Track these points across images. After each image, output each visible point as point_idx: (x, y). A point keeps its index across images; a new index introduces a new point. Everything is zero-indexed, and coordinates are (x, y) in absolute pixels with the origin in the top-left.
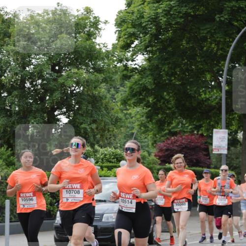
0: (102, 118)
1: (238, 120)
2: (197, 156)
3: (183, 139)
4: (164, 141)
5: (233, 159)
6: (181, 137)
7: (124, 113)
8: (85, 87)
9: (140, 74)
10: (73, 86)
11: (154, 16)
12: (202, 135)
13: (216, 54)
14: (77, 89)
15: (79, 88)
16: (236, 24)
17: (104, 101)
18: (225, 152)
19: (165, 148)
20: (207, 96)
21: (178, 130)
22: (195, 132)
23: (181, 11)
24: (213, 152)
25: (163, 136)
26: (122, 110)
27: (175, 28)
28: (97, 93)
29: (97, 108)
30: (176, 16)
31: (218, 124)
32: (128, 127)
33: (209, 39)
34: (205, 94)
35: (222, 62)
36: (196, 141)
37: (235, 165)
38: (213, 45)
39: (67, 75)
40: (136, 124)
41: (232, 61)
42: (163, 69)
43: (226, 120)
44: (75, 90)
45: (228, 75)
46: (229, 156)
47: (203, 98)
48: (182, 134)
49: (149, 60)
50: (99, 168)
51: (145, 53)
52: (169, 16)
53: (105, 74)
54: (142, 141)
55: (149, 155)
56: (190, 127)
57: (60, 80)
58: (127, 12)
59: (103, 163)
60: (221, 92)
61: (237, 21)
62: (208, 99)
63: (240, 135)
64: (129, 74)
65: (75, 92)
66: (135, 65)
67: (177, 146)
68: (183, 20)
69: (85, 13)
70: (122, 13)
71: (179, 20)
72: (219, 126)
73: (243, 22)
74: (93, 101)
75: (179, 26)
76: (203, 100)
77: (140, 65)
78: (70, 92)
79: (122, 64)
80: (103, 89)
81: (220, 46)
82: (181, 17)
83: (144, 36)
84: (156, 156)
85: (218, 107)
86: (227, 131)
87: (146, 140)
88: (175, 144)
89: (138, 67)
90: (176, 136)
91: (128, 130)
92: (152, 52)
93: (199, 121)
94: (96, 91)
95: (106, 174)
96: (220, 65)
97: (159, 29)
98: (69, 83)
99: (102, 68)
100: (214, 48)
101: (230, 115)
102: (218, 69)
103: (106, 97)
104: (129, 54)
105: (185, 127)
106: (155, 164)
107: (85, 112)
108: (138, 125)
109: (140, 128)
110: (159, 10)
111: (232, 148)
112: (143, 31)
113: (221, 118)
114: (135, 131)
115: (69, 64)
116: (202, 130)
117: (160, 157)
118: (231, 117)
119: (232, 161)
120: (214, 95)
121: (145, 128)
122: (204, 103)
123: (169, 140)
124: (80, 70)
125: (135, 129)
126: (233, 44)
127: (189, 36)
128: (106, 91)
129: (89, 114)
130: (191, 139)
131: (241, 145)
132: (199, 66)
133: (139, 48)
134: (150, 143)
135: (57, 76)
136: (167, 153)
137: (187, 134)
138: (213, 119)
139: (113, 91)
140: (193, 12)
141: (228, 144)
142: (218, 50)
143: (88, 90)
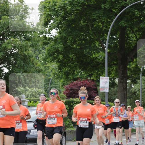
0: (30, 69)
1: (115, 71)
2: (90, 93)
3: (81, 83)
4: (69, 84)
5: (112, 95)
6: (80, 81)
7: (44, 66)
8: (19, 50)
9: (54, 42)
10: (12, 49)
11: (63, 5)
12: (93, 80)
13: (102, 29)
14: (14, 51)
15: (16, 50)
16: (114, 10)
17: (31, 59)
18: (107, 91)
19: (70, 88)
20: (96, 56)
21: (78, 77)
22: (89, 78)
23: (80, 2)
24: (100, 91)
25: (69, 81)
26: (43, 64)
27: (76, 13)
28: (27, 53)
29: (27, 63)
30: (76, 5)
31: (103, 73)
32: (46, 75)
33: (98, 20)
34: (95, 54)
35: (105, 35)
36: (90, 84)
37: (113, 99)
38: (100, 24)
39: (8, 42)
40: (52, 73)
41: (112, 34)
42: (69, 38)
43: (108, 71)
44: (13, 51)
45: (109, 43)
46: (110, 93)
47: (93, 58)
48: (80, 80)
49: (60, 33)
50: (28, 101)
51: (57, 29)
52: (72, 6)
53: (32, 41)
54: (55, 84)
55: (60, 92)
56: (86, 75)
57: (3, 45)
58: (46, 2)
59: (31, 98)
60: (105, 53)
61: (115, 9)
62: (97, 58)
63: (117, 80)
64: (47, 42)
65: (13, 52)
66: (51, 36)
67: (77, 87)
68: (81, 8)
69: (20, 3)
70: (43, 3)
71: (78, 8)
72: (104, 74)
73: (118, 9)
74: (25, 59)
75: (79, 12)
76: (93, 59)
77: (54, 36)
78: (10, 53)
79: (43, 36)
80: (31, 51)
81: (104, 25)
82: (80, 6)
83: (57, 18)
84: (64, 93)
85: (103, 63)
86: (108, 77)
87: (58, 83)
88: (76, 86)
89: (53, 37)
90: (77, 81)
91: (47, 77)
92: (62, 28)
93: (91, 71)
94: (26, 52)
95: (33, 105)
96: (104, 36)
97: (66, 13)
98: (9, 47)
99: (30, 38)
100: (100, 26)
101: (110, 68)
102: (103, 39)
103: (32, 56)
104: (47, 29)
105: (82, 75)
106: (64, 99)
107: (20, 65)
108: (53, 74)
109: (54, 76)
110: (66, 1)
111: (112, 88)
112: (56, 14)
113: (105, 70)
114: (51, 77)
115: (9, 35)
116: (93, 77)
117: (67, 94)
118: (111, 69)
119: (112, 97)
120: (101, 55)
121: (57, 76)
122: (94, 61)
123: (72, 83)
124: (16, 39)
125: (51, 76)
126: (112, 23)
127: (85, 18)
128: (33, 52)
129: (22, 66)
130: (86, 83)
131: (117, 86)
132: (91, 37)
133: (53, 25)
134: (61, 86)
135: (1, 43)
136: (71, 91)
137: (84, 80)
138: (100, 70)
139: (37, 52)
140: (88, 3)
141: (109, 86)
142: (103, 27)
143: (21, 51)
